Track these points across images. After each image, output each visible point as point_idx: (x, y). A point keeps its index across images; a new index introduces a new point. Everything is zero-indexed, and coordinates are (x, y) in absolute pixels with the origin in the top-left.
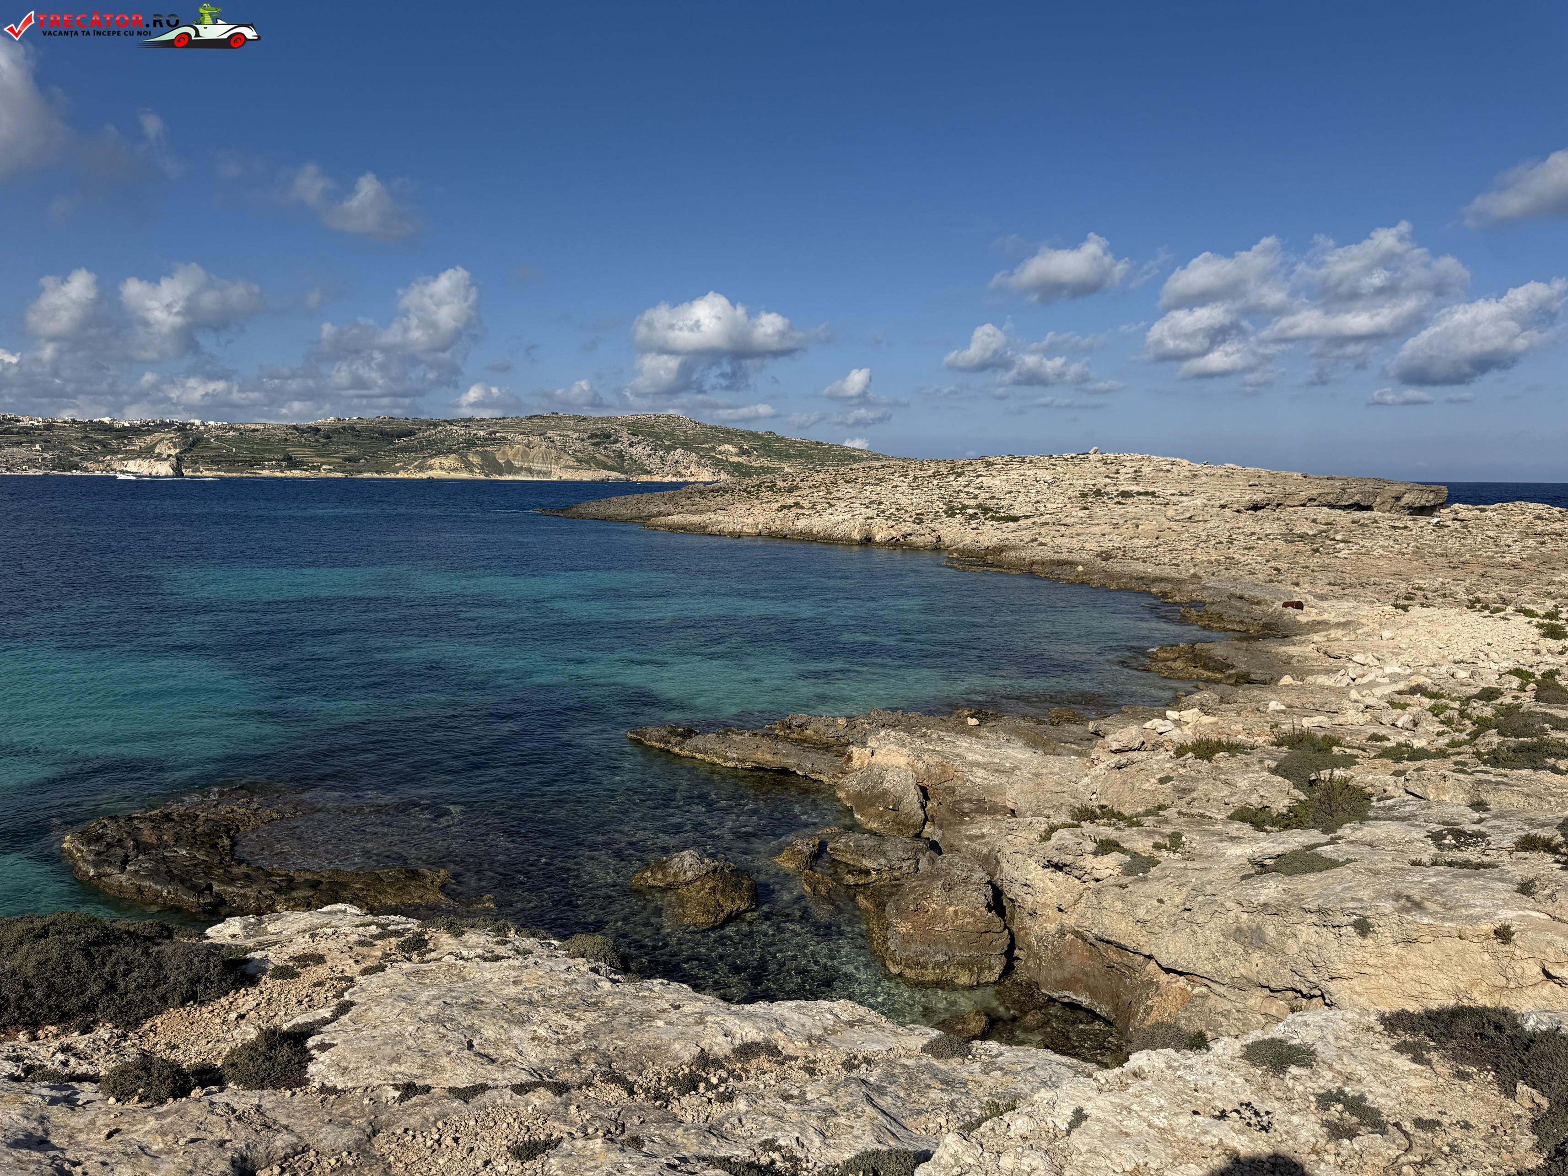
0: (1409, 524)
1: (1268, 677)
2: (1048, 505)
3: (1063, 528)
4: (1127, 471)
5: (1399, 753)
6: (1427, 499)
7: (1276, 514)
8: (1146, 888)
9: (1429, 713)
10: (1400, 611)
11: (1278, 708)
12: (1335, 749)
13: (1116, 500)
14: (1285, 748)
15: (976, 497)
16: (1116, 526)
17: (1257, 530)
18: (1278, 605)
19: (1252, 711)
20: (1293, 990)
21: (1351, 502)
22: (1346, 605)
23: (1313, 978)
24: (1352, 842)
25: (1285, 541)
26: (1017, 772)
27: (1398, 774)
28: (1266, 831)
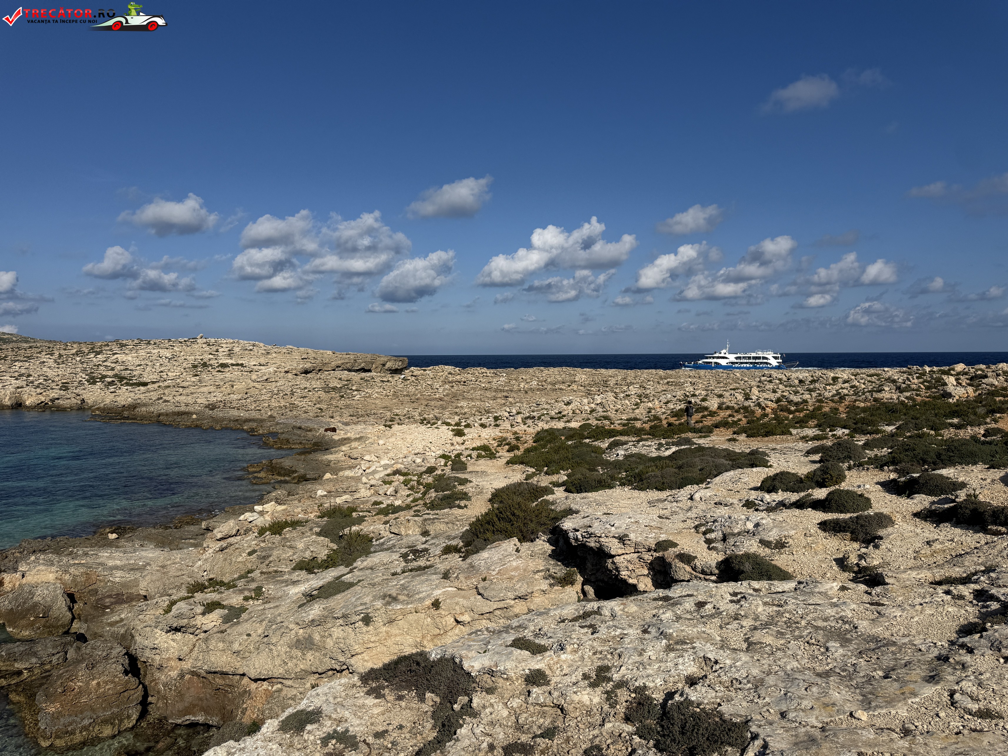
0: (390, 379)
1: (317, 475)
2: (170, 374)
3: (181, 390)
4: (224, 350)
5: (385, 512)
6: (398, 365)
7: (318, 376)
8: (240, 629)
9: (403, 485)
10: (387, 428)
11: (322, 494)
12: (354, 514)
13: (217, 369)
14: (326, 519)
15: (113, 369)
16: (218, 387)
17: (308, 386)
18: (322, 430)
19: (308, 498)
20: (332, 669)
21: (360, 367)
22: (359, 427)
23: (342, 659)
24: (361, 569)
25: (325, 392)
26: (148, 567)
27: (386, 523)
28: (315, 573)
